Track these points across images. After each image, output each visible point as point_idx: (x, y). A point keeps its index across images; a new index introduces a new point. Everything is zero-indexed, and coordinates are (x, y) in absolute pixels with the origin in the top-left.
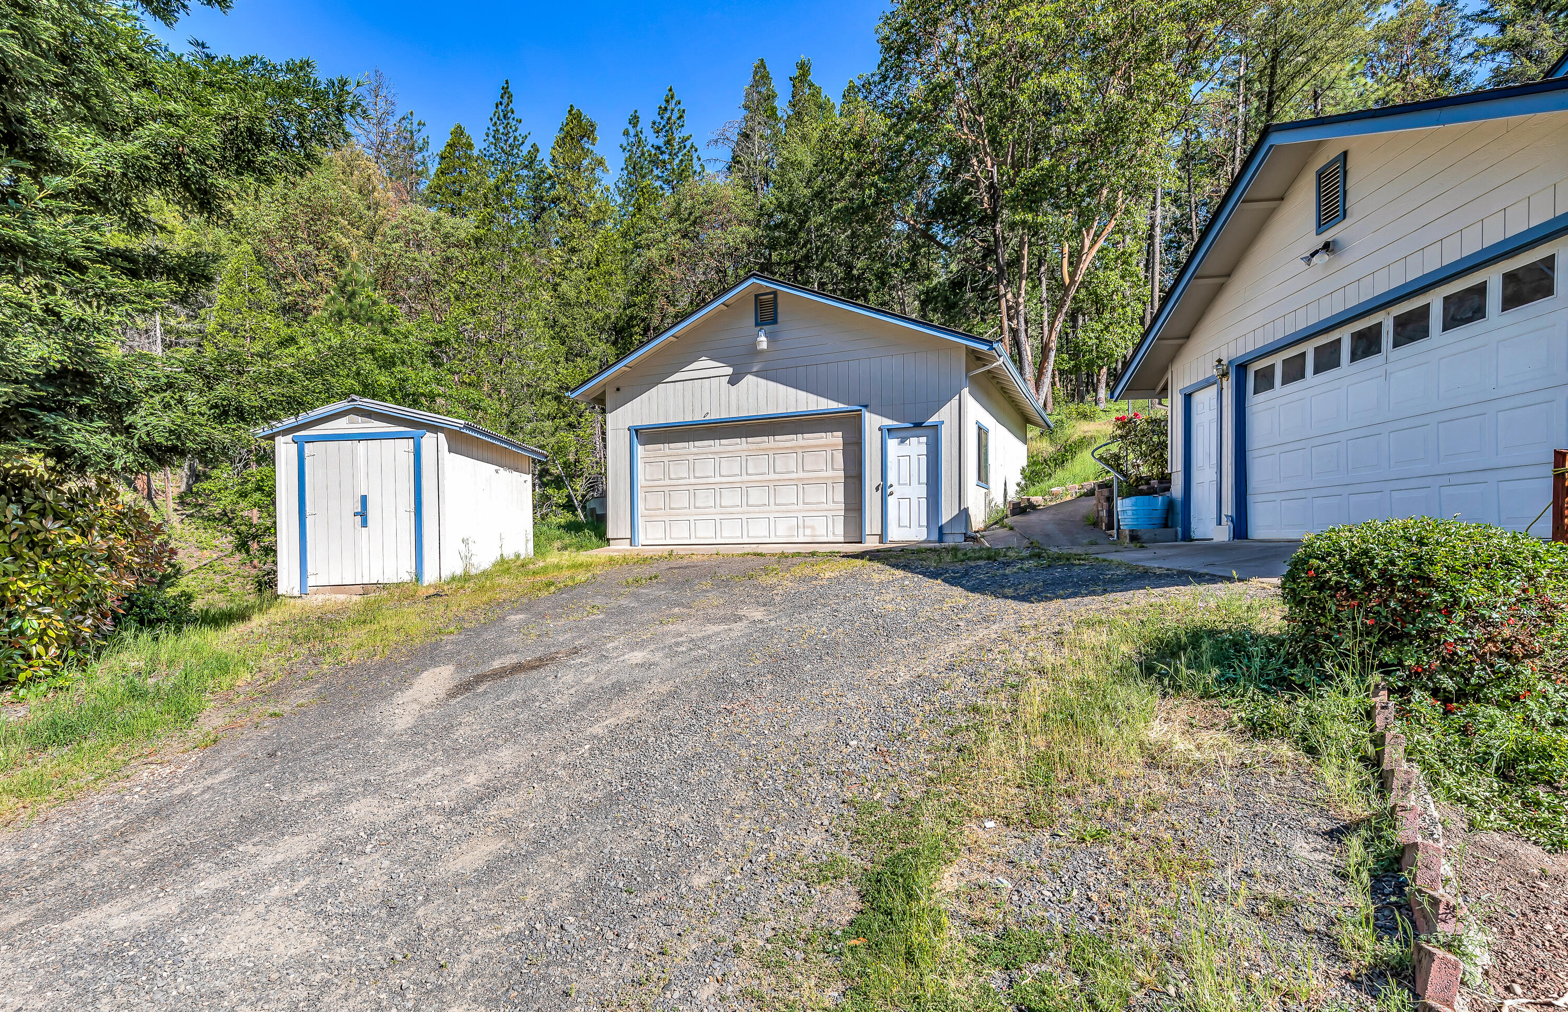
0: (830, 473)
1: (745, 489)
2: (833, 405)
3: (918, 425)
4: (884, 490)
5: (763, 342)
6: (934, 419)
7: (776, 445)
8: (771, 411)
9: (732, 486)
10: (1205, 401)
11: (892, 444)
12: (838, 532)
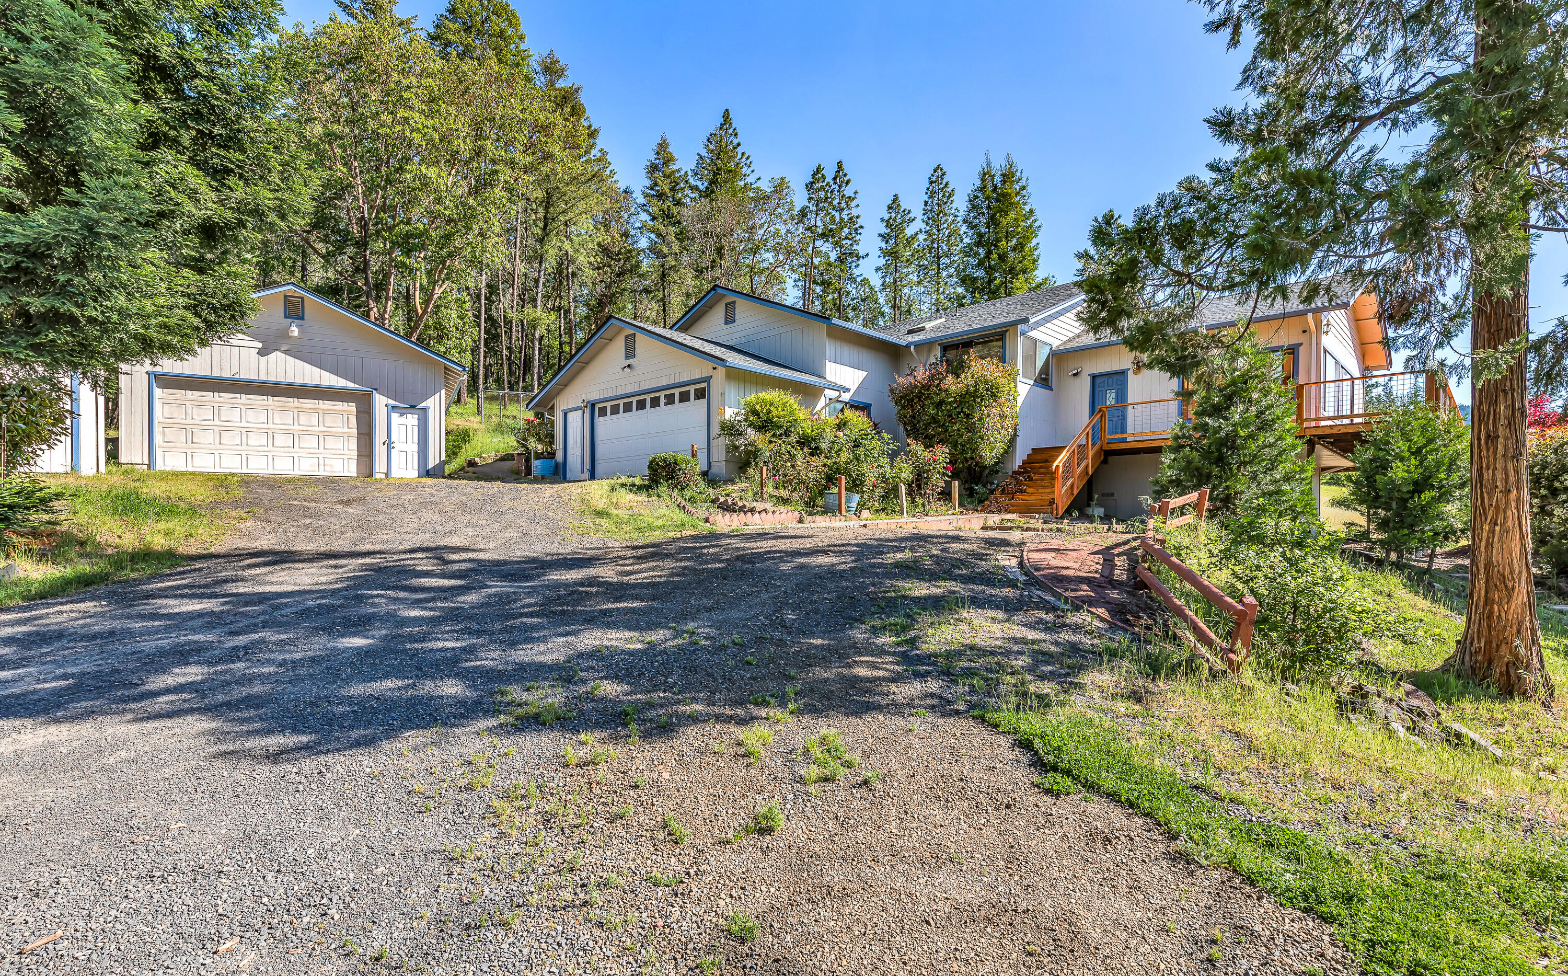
0: (346, 430)
1: (271, 435)
2: (350, 385)
3: (413, 407)
4: (389, 444)
5: (295, 331)
6: (423, 405)
7: (300, 405)
8: (299, 380)
9: (258, 431)
10: (575, 419)
11: (395, 416)
12: (352, 470)
